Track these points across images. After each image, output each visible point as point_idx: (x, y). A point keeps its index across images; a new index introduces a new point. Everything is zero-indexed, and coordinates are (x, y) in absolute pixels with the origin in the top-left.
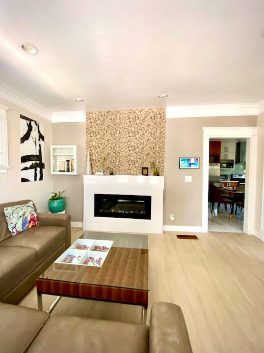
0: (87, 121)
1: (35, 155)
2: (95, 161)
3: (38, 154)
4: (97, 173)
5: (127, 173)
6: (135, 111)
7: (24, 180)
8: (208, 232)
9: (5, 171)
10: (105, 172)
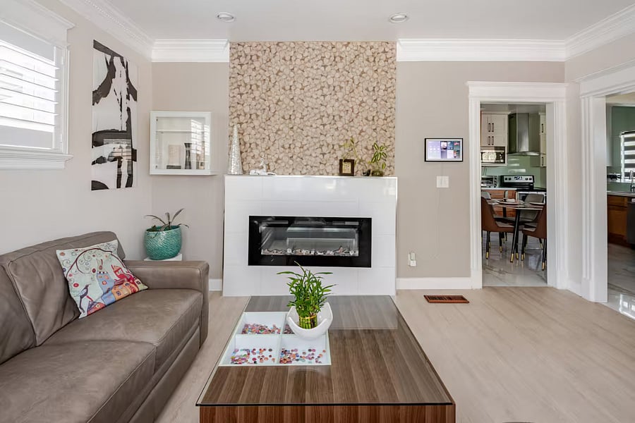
0: (231, 60)
1: (120, 130)
2: (248, 145)
3: (125, 129)
4: (252, 172)
5: (318, 171)
6: (334, 44)
7: (97, 186)
8: (483, 287)
9: (61, 165)
10: (272, 168)
